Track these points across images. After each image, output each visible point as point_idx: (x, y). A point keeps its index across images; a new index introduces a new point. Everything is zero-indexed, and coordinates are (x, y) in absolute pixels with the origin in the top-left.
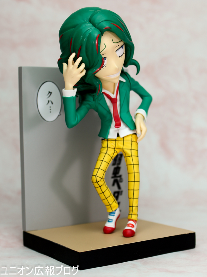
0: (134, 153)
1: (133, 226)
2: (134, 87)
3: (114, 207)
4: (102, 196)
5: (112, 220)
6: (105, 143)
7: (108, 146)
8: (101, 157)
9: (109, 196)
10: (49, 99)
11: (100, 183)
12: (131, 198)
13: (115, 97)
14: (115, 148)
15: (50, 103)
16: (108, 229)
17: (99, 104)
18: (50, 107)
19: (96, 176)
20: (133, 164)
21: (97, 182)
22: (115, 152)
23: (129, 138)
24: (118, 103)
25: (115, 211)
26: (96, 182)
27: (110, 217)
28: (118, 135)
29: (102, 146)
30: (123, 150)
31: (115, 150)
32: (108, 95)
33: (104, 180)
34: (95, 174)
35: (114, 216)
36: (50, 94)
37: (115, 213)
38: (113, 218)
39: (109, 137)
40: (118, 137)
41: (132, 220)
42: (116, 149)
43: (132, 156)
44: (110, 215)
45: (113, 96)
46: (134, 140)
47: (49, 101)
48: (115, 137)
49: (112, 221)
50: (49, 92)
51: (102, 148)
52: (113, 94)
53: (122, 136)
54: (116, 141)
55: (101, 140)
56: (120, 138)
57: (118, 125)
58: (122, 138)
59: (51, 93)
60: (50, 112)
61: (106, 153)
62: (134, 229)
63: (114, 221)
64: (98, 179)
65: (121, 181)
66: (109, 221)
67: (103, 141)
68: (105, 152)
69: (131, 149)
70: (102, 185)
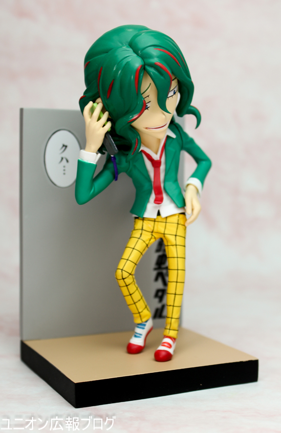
0: (179, 241)
1: (170, 346)
2: (188, 146)
3: (144, 317)
4: (129, 300)
5: (141, 335)
6: (139, 224)
7: (142, 228)
8: (132, 243)
9: (139, 300)
10: (64, 155)
11: (128, 281)
12: (170, 306)
13: (158, 159)
14: (152, 232)
15: (64, 160)
16: (134, 347)
18: (64, 167)
19: (122, 270)
20: (178, 258)
21: (123, 279)
22: (153, 237)
23: (175, 219)
24: (162, 167)
25: (146, 321)
26: (121, 278)
28: (159, 214)
29: (134, 228)
30: (164, 236)
31: (152, 235)
32: (149, 155)
33: (134, 276)
34: (121, 266)
35: (143, 328)
36: (64, 148)
37: (145, 325)
38: (142, 332)
39: (146, 215)
40: (159, 217)
41: (170, 337)
42: (154, 234)
43: (176, 245)
44: (138, 327)
45: (156, 157)
46: (181, 222)
47: (62, 159)
48: (155, 216)
50: (64, 146)
51: (134, 230)
52: (156, 153)
53: (164, 214)
54: (155, 221)
55: (134, 219)
56: (161, 218)
57: (159, 201)
58: (165, 218)
59: (66, 147)
60: (64, 174)
61: (139, 238)
62: (171, 351)
63: (143, 337)
64: (125, 275)
66: (136, 336)
67: (137, 220)
68: (139, 236)
69: (176, 236)
70: (130, 283)
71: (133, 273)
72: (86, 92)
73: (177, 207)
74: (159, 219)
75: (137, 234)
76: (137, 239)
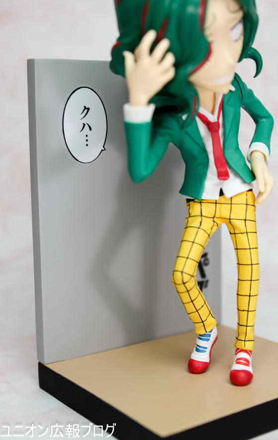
0: (250, 226)
1: (247, 363)
2: (246, 101)
3: (209, 325)
4: (190, 308)
5: (206, 348)
6: (196, 208)
7: (201, 213)
8: (190, 234)
9: (202, 306)
10: (85, 121)
11: (189, 286)
12: (243, 310)
13: (216, 121)
14: (213, 218)
15: (87, 127)
16: (197, 365)
17: (187, 133)
18: (87, 136)
19: (182, 272)
20: (250, 249)
21: (184, 283)
22: (215, 224)
23: (242, 199)
24: (221, 131)
25: (211, 331)
26: (181, 282)
27: (201, 343)
28: (221, 193)
29: (190, 214)
30: (230, 222)
31: (214, 221)
32: (204, 116)
33: (195, 278)
35: (208, 340)
36: (86, 110)
37: (210, 336)
38: (207, 344)
40: (221, 197)
41: (246, 351)
42: (215, 219)
43: (247, 233)
44: (201, 339)
45: (212, 118)
46: (250, 202)
47: (84, 125)
48: (216, 197)
49: (205, 350)
50: (85, 108)
51: (190, 216)
52: (213, 113)
53: (228, 194)
54: (216, 203)
56: (225, 198)
57: (223, 175)
58: (229, 199)
59: (88, 109)
60: (87, 145)
61: (199, 228)
62: (249, 369)
63: (208, 351)
64: (186, 278)
65: (206, 264)
66: (197, 350)
67: (191, 203)
68: (198, 225)
69: (245, 220)
70: (191, 287)
71: (195, 274)
72: (119, 39)
73: (244, 182)
74: (222, 200)
75: (195, 222)
76: (197, 229)
